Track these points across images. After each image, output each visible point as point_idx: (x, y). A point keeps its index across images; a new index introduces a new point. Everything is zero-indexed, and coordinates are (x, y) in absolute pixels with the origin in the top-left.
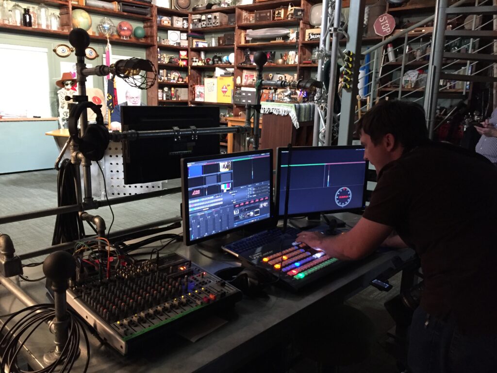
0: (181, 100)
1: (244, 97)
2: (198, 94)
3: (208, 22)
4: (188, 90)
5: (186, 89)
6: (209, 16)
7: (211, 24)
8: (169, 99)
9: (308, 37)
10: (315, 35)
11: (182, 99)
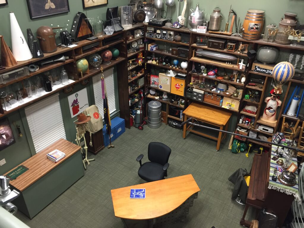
1: (195, 96)
2: (153, 82)
3: (163, 36)
4: (144, 79)
6: (164, 32)
7: (166, 38)
8: (134, 90)
9: (255, 68)
10: (261, 69)
11: (141, 86)
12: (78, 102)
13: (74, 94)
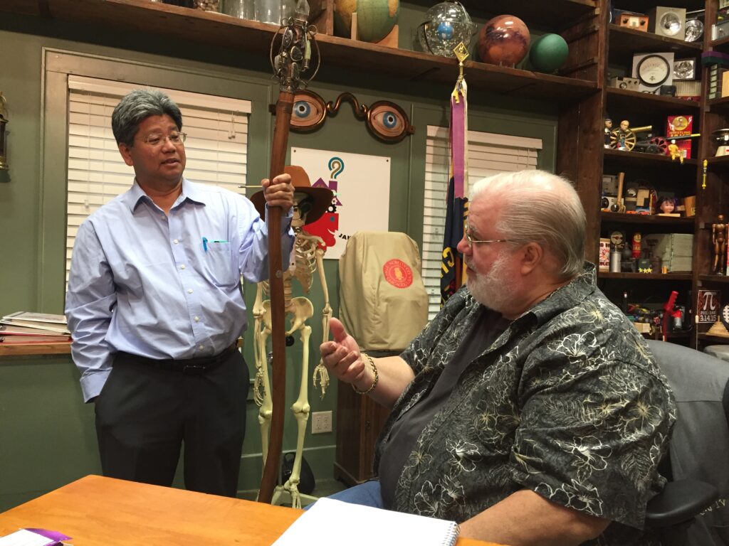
0: (670, 274)
4: (695, 240)
5: (689, 236)
8: (630, 270)
11: (672, 269)
12: (339, 204)
13: (328, 155)
